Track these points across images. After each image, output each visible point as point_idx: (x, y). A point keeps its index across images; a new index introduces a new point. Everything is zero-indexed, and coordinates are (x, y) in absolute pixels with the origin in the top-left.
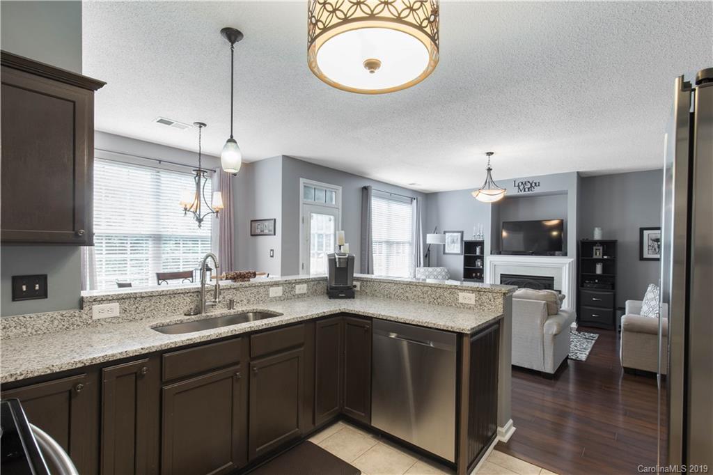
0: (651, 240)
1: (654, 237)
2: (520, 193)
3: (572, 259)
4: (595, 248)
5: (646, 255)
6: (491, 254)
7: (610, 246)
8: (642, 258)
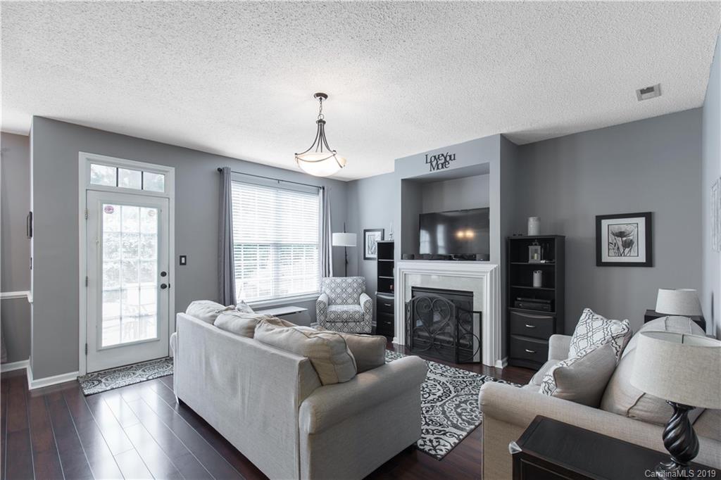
0: (613, 234)
1: (616, 229)
2: (433, 172)
3: (495, 266)
4: (530, 248)
5: (606, 258)
6: (402, 259)
7: (552, 244)
8: (600, 263)
